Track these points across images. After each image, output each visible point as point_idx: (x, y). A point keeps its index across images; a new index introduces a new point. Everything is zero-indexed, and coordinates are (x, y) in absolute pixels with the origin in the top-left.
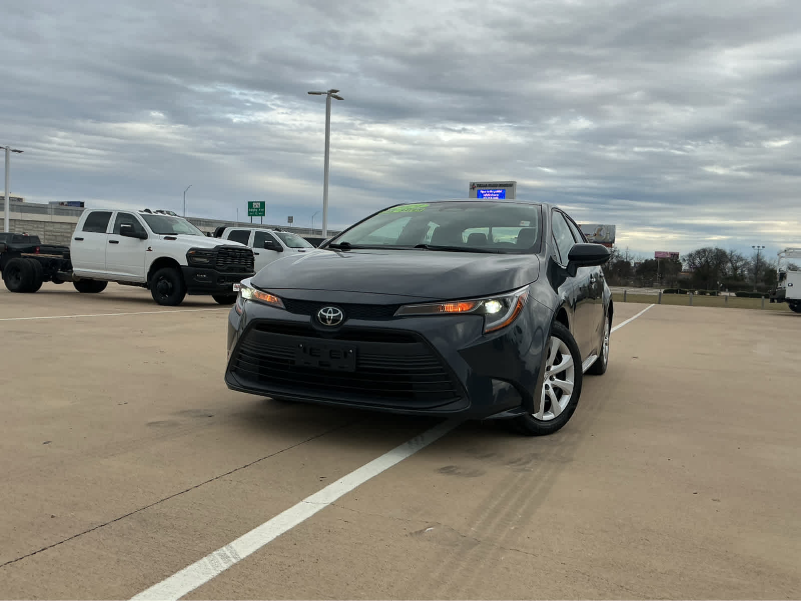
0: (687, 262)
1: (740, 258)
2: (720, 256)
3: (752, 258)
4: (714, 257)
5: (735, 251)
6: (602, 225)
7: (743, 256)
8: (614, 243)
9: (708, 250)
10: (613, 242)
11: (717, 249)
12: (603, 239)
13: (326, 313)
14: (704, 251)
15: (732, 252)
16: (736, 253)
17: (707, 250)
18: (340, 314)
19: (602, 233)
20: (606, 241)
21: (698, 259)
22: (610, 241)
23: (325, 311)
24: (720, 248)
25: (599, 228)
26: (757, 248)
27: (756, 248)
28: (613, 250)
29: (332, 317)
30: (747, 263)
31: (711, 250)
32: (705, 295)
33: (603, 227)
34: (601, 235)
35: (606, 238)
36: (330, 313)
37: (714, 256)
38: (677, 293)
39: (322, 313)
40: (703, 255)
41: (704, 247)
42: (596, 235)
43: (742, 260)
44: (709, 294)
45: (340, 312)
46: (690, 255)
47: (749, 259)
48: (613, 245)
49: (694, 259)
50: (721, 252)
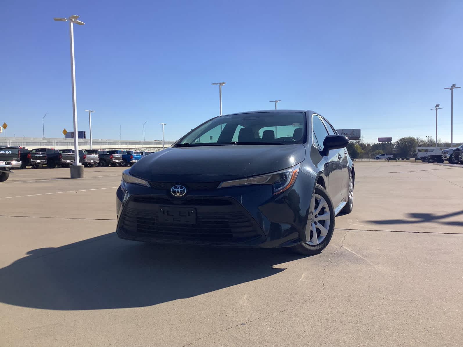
7: (424, 140)
13: (176, 189)
15: (418, 138)
16: (420, 138)
18: (184, 189)
19: (354, 133)
23: (175, 188)
29: (179, 191)
35: (356, 136)
36: (178, 189)
39: (174, 189)
42: (351, 134)
45: (184, 188)
48: (360, 138)
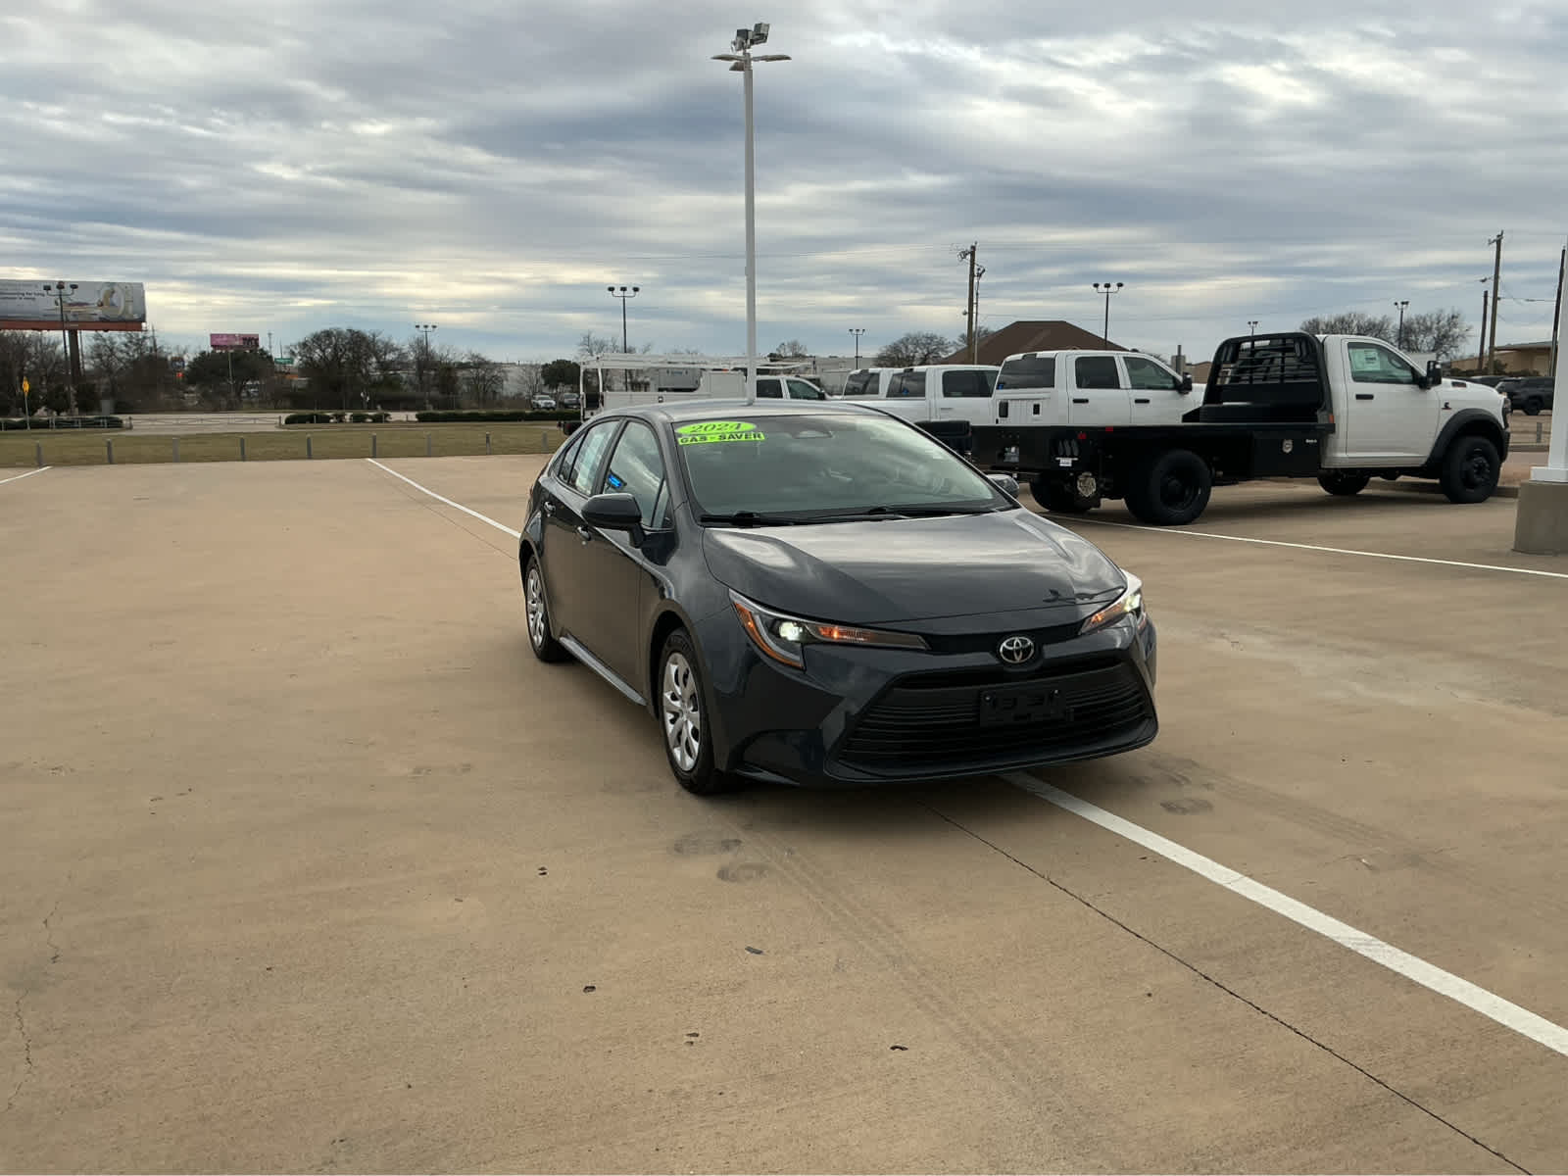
0: (299, 357)
1: (389, 348)
2: (359, 345)
3: (411, 346)
4: (348, 346)
5: (380, 333)
6: (114, 283)
7: (395, 342)
8: (144, 321)
9: (335, 333)
10: (143, 319)
11: (350, 331)
12: (120, 313)
14: (328, 334)
15: (374, 335)
17: (332, 333)
19: (114, 299)
20: (127, 317)
21: (318, 351)
22: (136, 317)
24: (355, 328)
25: (106, 288)
26: (424, 329)
27: (422, 328)
28: (141, 337)
30: (403, 355)
31: (339, 334)
32: (364, 422)
33: (116, 288)
34: (113, 305)
35: (125, 311)
37: (347, 343)
38: (312, 422)
40: (327, 342)
41: (327, 327)
42: (102, 305)
43: (394, 350)
44: (370, 420)
46: (304, 345)
47: (406, 348)
48: (144, 324)
49: (310, 350)
50: (358, 336)
